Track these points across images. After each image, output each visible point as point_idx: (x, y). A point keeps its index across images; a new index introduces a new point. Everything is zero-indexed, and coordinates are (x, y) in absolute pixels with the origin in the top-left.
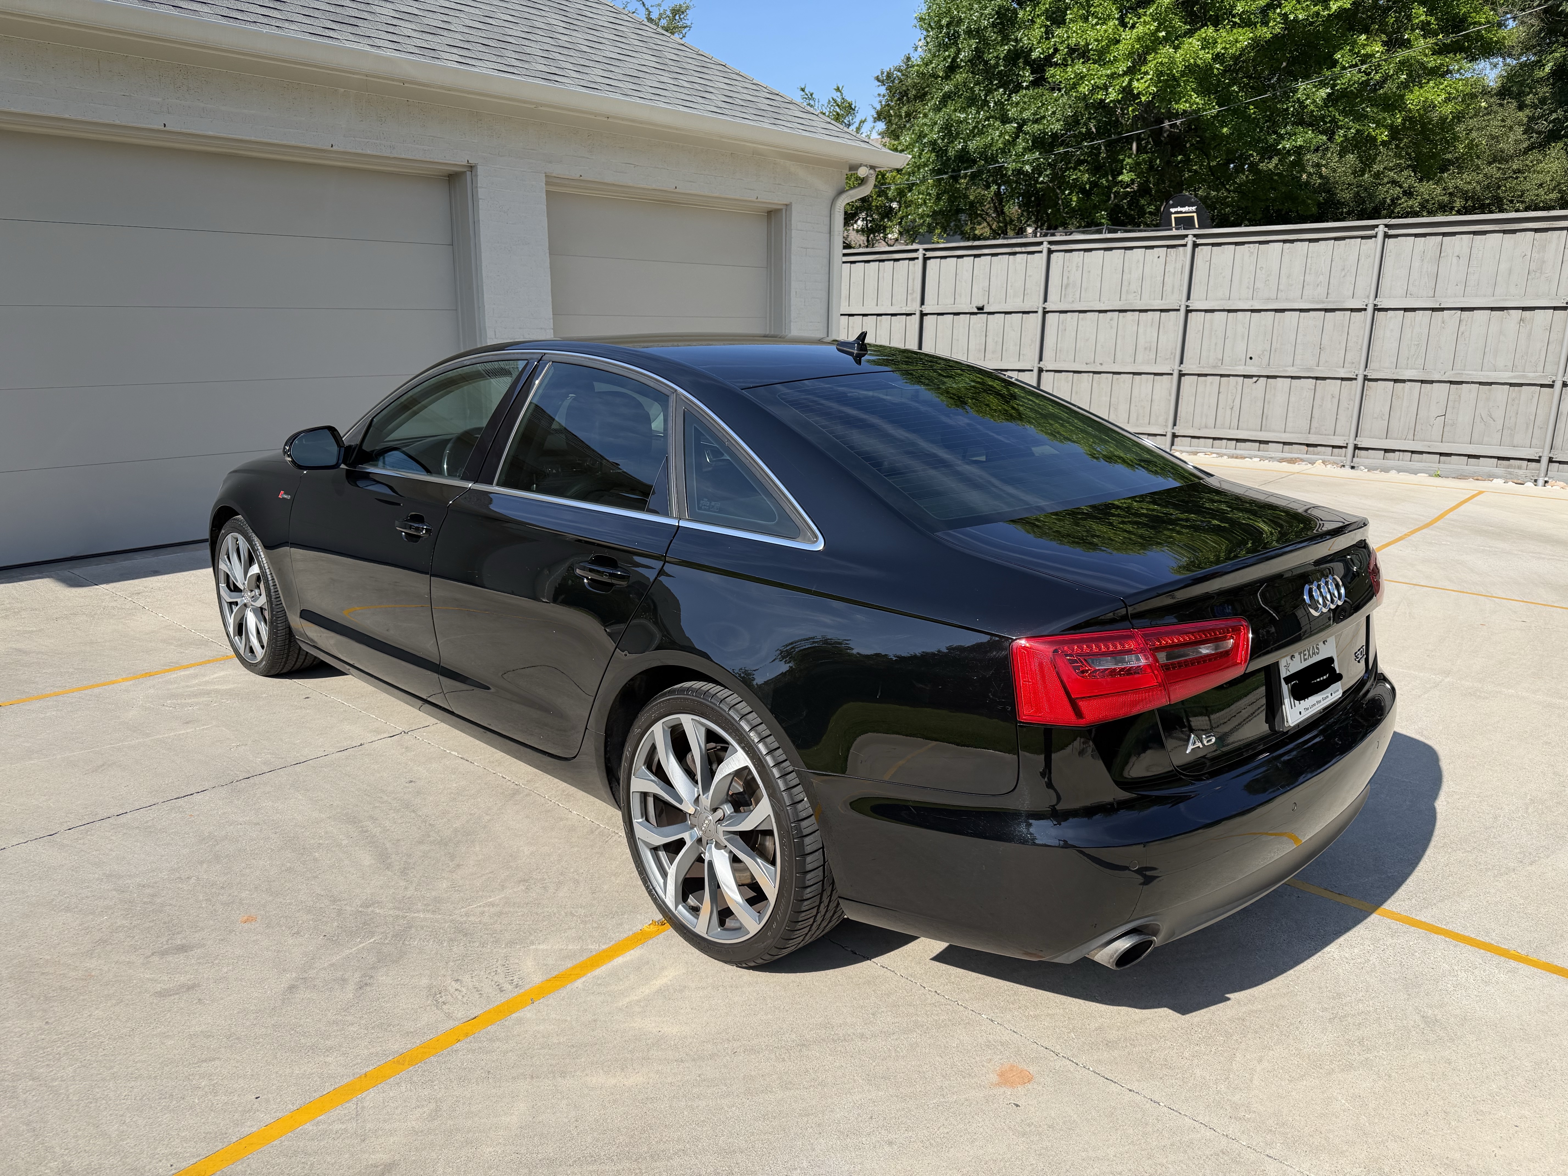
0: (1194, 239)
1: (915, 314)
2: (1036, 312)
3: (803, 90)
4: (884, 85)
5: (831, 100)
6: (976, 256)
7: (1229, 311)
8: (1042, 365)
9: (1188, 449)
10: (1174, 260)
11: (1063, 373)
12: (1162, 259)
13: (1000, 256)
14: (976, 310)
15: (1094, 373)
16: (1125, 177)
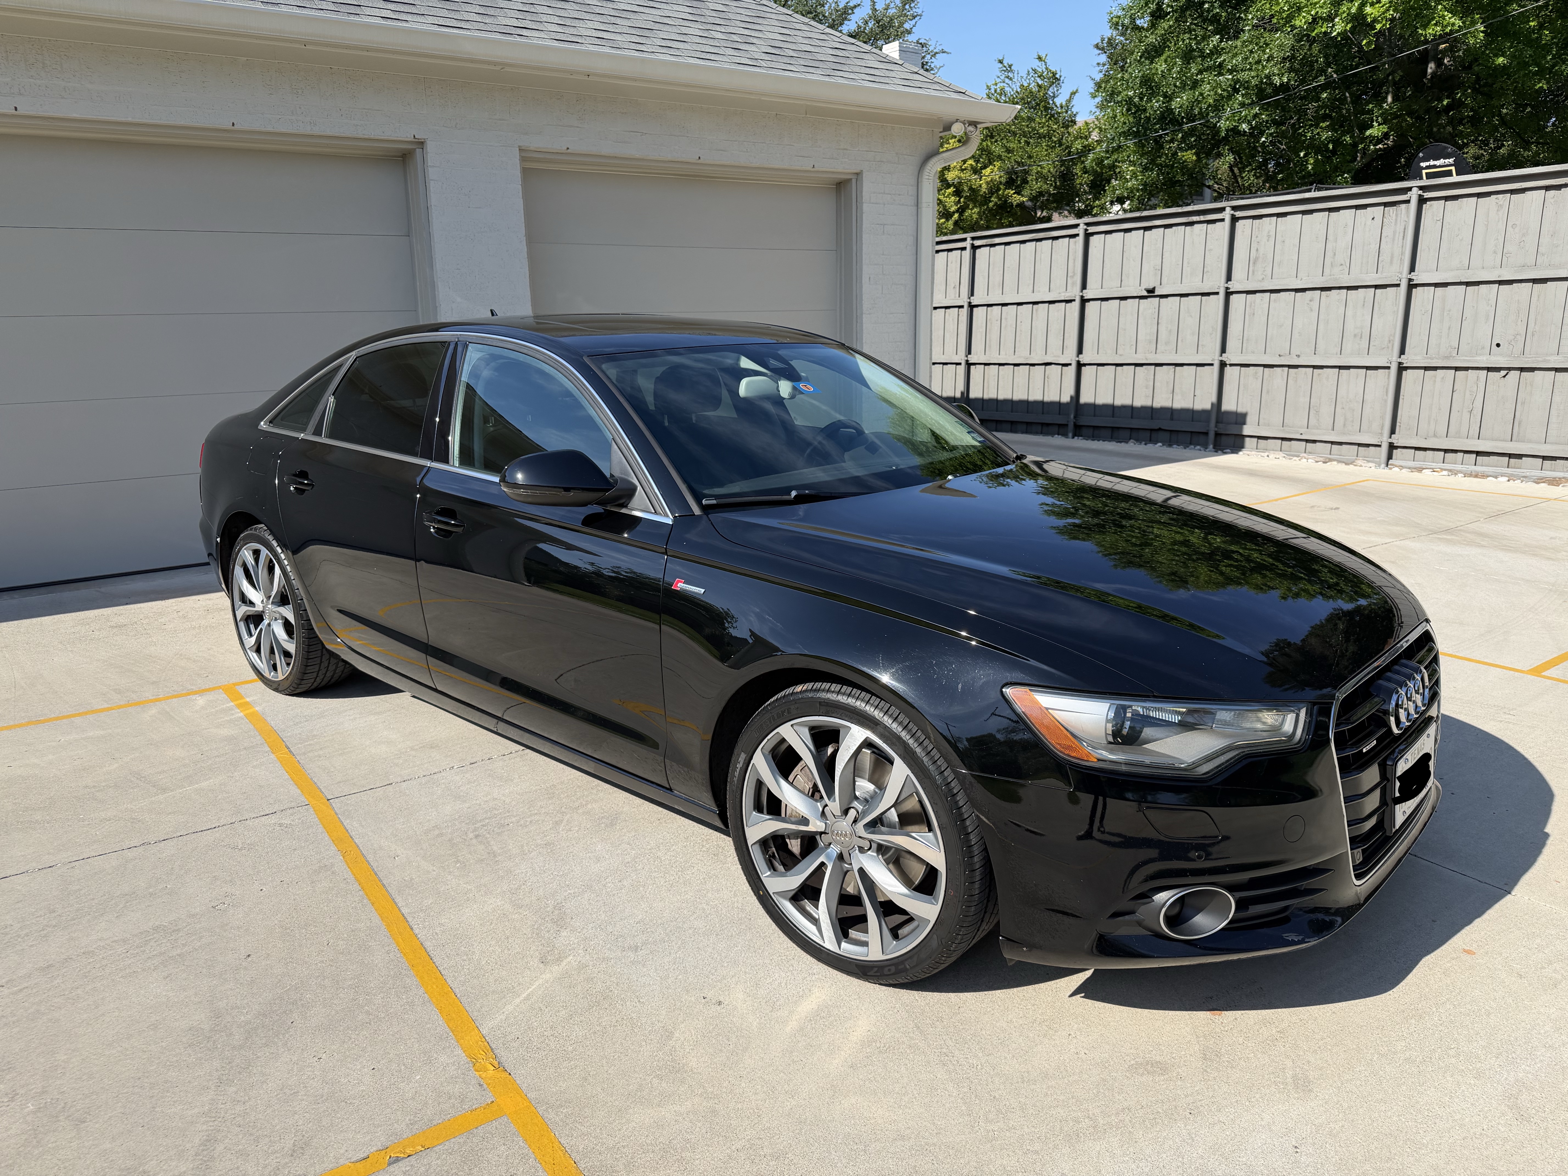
0: (1420, 192)
1: (1074, 300)
2: (1217, 293)
3: (1001, 62)
4: (1105, 52)
5: (1031, 70)
6: (1146, 229)
7: (1468, 284)
8: (1225, 357)
9: (1411, 464)
10: (1393, 221)
11: (1251, 368)
12: (1378, 220)
13: (1174, 228)
14: (1145, 294)
15: (1290, 367)
16: (1375, 131)
